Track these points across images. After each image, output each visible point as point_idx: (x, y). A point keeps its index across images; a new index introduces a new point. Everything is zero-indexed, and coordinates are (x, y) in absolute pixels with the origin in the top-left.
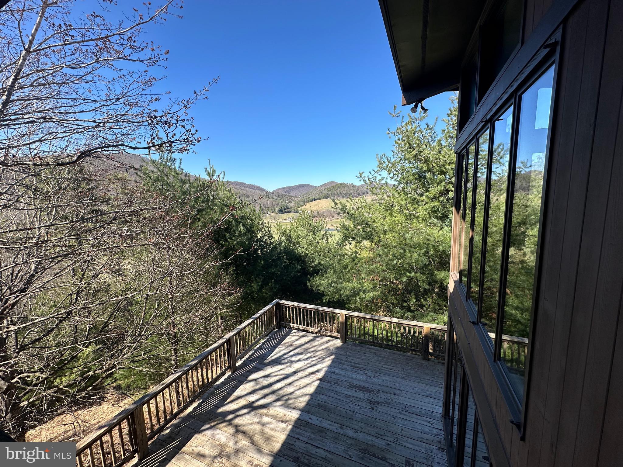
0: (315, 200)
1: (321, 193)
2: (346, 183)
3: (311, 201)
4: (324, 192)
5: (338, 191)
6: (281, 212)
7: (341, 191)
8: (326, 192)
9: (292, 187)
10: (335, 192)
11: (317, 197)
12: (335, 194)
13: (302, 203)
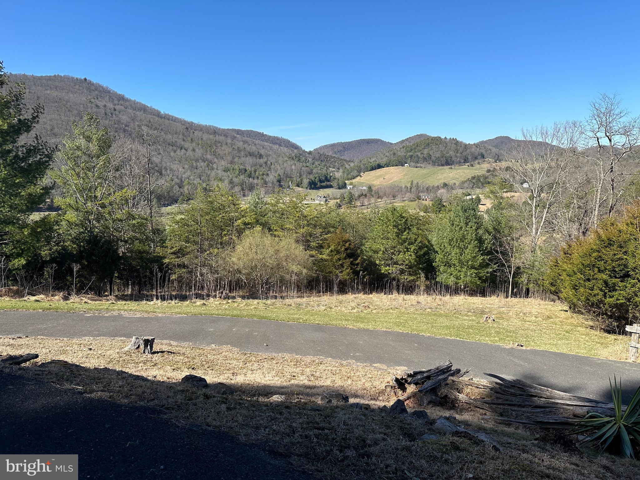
0: (379, 167)
1: (394, 154)
2: (443, 137)
3: (373, 169)
4: (399, 153)
5: (426, 152)
6: (313, 186)
7: (431, 153)
8: (403, 154)
9: (349, 143)
10: (419, 154)
11: (384, 161)
12: (419, 158)
13: (355, 173)
